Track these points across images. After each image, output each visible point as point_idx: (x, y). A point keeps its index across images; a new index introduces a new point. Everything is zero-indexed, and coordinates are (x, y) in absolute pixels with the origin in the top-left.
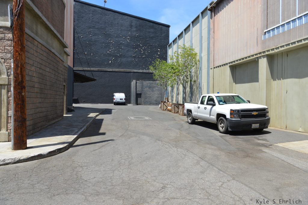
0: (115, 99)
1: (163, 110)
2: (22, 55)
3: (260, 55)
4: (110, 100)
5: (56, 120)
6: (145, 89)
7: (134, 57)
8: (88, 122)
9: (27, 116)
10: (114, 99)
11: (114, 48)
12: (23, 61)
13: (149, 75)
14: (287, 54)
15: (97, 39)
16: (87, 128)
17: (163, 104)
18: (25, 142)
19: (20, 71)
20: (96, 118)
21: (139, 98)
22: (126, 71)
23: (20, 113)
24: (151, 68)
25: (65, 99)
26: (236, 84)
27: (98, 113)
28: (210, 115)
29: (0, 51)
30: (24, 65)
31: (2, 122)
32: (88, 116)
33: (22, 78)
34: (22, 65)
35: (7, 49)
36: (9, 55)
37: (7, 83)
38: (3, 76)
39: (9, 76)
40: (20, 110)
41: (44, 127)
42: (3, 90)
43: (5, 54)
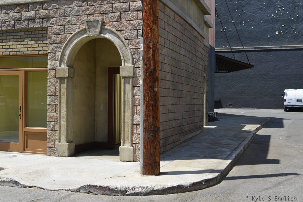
0: (287, 101)
2: (154, 31)
5: (194, 134)
8: (244, 139)
9: (160, 124)
10: (285, 100)
11: (283, 7)
12: (156, 39)
19: (152, 55)
23: (151, 119)
25: (205, 100)
29: (124, 28)
30: (157, 45)
31: (125, 133)
32: (243, 129)
33: (155, 65)
34: (155, 46)
35: (132, 24)
36: (135, 33)
37: (132, 75)
38: (127, 65)
39: (135, 64)
40: (151, 115)
41: (178, 143)
42: (127, 86)
43: (130, 31)
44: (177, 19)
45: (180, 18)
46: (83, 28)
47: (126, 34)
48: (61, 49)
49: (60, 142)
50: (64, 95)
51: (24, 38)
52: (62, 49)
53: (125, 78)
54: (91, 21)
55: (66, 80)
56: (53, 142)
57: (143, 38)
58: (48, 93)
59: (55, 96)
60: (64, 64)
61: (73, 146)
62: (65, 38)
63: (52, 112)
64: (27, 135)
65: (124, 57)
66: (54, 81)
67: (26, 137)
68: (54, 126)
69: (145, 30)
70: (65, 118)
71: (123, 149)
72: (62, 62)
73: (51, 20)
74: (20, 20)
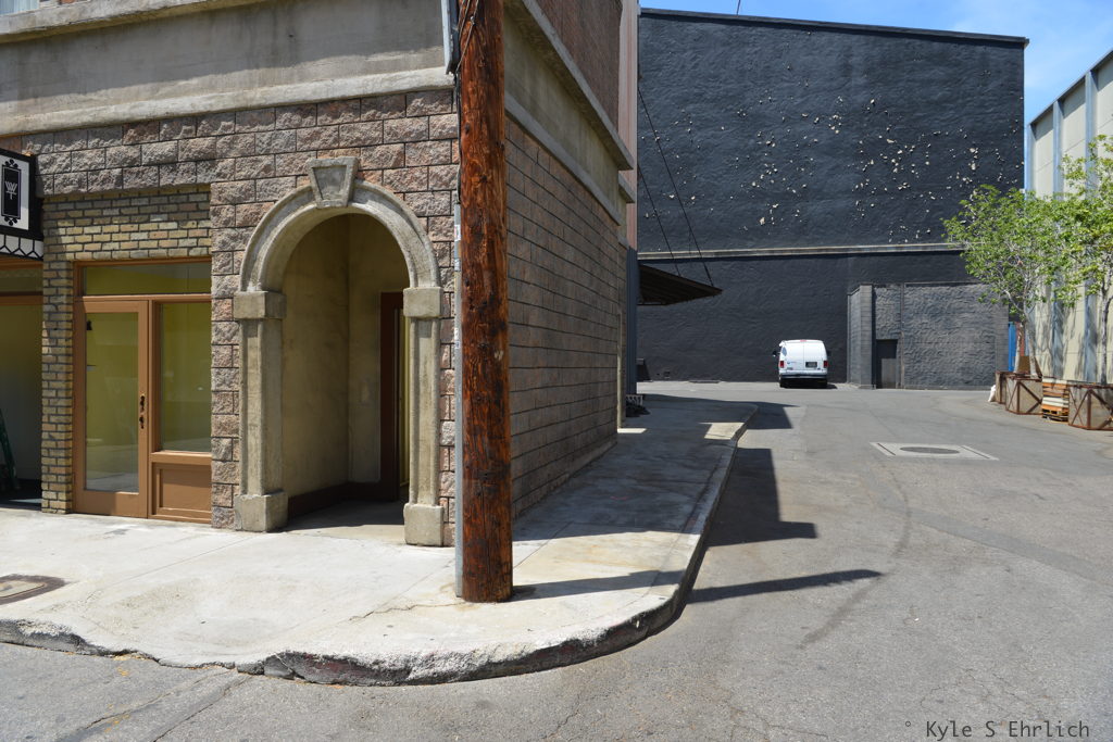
0: (786, 365)
1: (1019, 412)
2: (493, 186)
4: (766, 367)
5: (597, 452)
6: (915, 323)
7: (861, 193)
8: (716, 463)
10: (782, 363)
11: (775, 167)
12: (499, 211)
13: (927, 261)
15: (712, 141)
16: (722, 493)
17: (1019, 384)
18: (505, 570)
19: (488, 255)
20: (739, 445)
21: (888, 357)
22: (827, 250)
23: (486, 439)
24: (954, 227)
25: (619, 369)
27: (740, 425)
29: (414, 185)
30: (501, 227)
31: (420, 468)
32: (707, 437)
33: (495, 284)
34: (495, 230)
35: (436, 175)
36: (444, 199)
37: (435, 312)
38: (423, 285)
39: (445, 283)
40: (485, 428)
41: (559, 481)
42: (423, 342)
43: (429, 195)
44: (556, 170)
45: (563, 170)
46: (305, 186)
47: (421, 202)
48: (245, 242)
49: (245, 492)
50: (254, 366)
51: (149, 214)
52: (249, 243)
53: (417, 320)
54: (324, 168)
55: (260, 327)
56: (229, 492)
57: (462, 207)
58: (213, 362)
59: (230, 368)
60: (255, 283)
61: (282, 501)
62: (258, 213)
63: (225, 411)
64: (160, 472)
65: (414, 264)
66: (227, 329)
67: (158, 476)
68: (231, 449)
69: (465, 184)
70: (259, 427)
71: (415, 511)
72: (249, 277)
73: (220, 164)
74: (138, 166)
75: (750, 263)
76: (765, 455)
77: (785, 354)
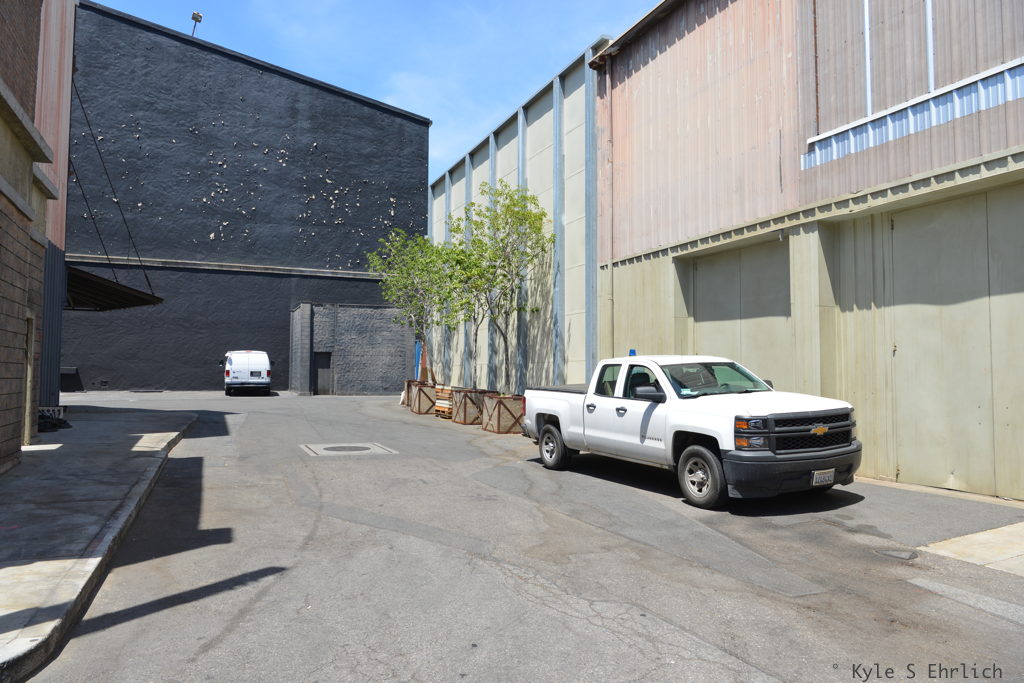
0: (231, 374)
1: (420, 413)
3: (795, 222)
4: (212, 376)
6: (346, 338)
7: (304, 222)
8: (138, 476)
10: (228, 372)
11: (226, 186)
13: (357, 286)
14: (892, 221)
15: (162, 151)
16: (140, 508)
17: (420, 390)
20: (171, 455)
21: (323, 368)
22: (273, 269)
24: (374, 259)
25: (29, 379)
26: (696, 320)
27: (174, 435)
28: (643, 437)
32: (135, 449)
75: (199, 275)
76: (197, 463)
77: (231, 364)
